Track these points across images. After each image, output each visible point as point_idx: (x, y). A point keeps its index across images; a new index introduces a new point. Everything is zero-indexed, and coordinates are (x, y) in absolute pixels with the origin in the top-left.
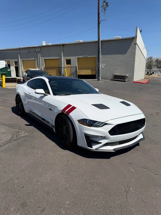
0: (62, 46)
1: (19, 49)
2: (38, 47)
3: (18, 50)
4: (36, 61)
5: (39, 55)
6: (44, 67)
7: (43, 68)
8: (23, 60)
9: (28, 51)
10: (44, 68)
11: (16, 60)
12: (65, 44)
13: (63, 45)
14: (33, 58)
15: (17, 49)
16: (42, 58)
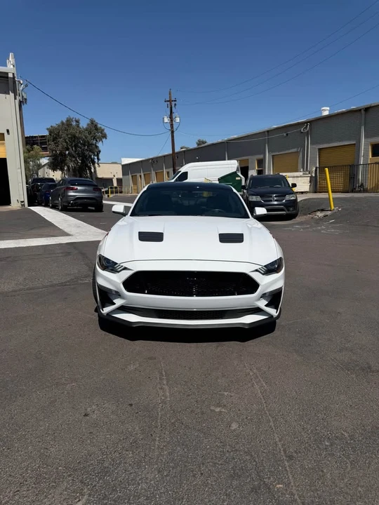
0: (363, 111)
1: (268, 131)
2: (307, 122)
3: (266, 133)
4: (301, 153)
5: (308, 142)
6: (316, 168)
7: (314, 169)
8: (273, 156)
9: (285, 134)
10: (316, 170)
11: (261, 157)
12: (373, 105)
13: (367, 109)
14: (294, 148)
15: (264, 132)
16: (314, 146)
